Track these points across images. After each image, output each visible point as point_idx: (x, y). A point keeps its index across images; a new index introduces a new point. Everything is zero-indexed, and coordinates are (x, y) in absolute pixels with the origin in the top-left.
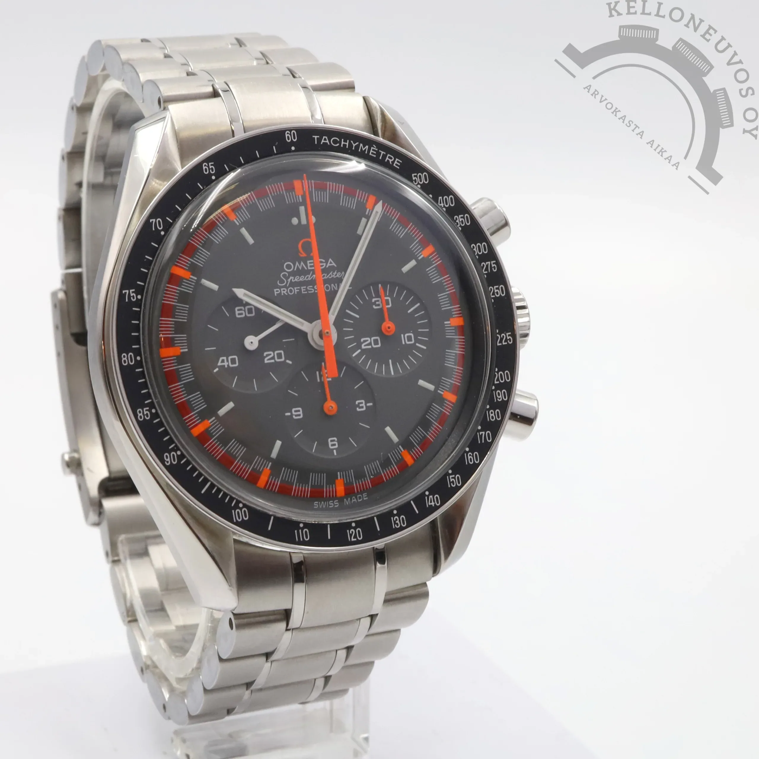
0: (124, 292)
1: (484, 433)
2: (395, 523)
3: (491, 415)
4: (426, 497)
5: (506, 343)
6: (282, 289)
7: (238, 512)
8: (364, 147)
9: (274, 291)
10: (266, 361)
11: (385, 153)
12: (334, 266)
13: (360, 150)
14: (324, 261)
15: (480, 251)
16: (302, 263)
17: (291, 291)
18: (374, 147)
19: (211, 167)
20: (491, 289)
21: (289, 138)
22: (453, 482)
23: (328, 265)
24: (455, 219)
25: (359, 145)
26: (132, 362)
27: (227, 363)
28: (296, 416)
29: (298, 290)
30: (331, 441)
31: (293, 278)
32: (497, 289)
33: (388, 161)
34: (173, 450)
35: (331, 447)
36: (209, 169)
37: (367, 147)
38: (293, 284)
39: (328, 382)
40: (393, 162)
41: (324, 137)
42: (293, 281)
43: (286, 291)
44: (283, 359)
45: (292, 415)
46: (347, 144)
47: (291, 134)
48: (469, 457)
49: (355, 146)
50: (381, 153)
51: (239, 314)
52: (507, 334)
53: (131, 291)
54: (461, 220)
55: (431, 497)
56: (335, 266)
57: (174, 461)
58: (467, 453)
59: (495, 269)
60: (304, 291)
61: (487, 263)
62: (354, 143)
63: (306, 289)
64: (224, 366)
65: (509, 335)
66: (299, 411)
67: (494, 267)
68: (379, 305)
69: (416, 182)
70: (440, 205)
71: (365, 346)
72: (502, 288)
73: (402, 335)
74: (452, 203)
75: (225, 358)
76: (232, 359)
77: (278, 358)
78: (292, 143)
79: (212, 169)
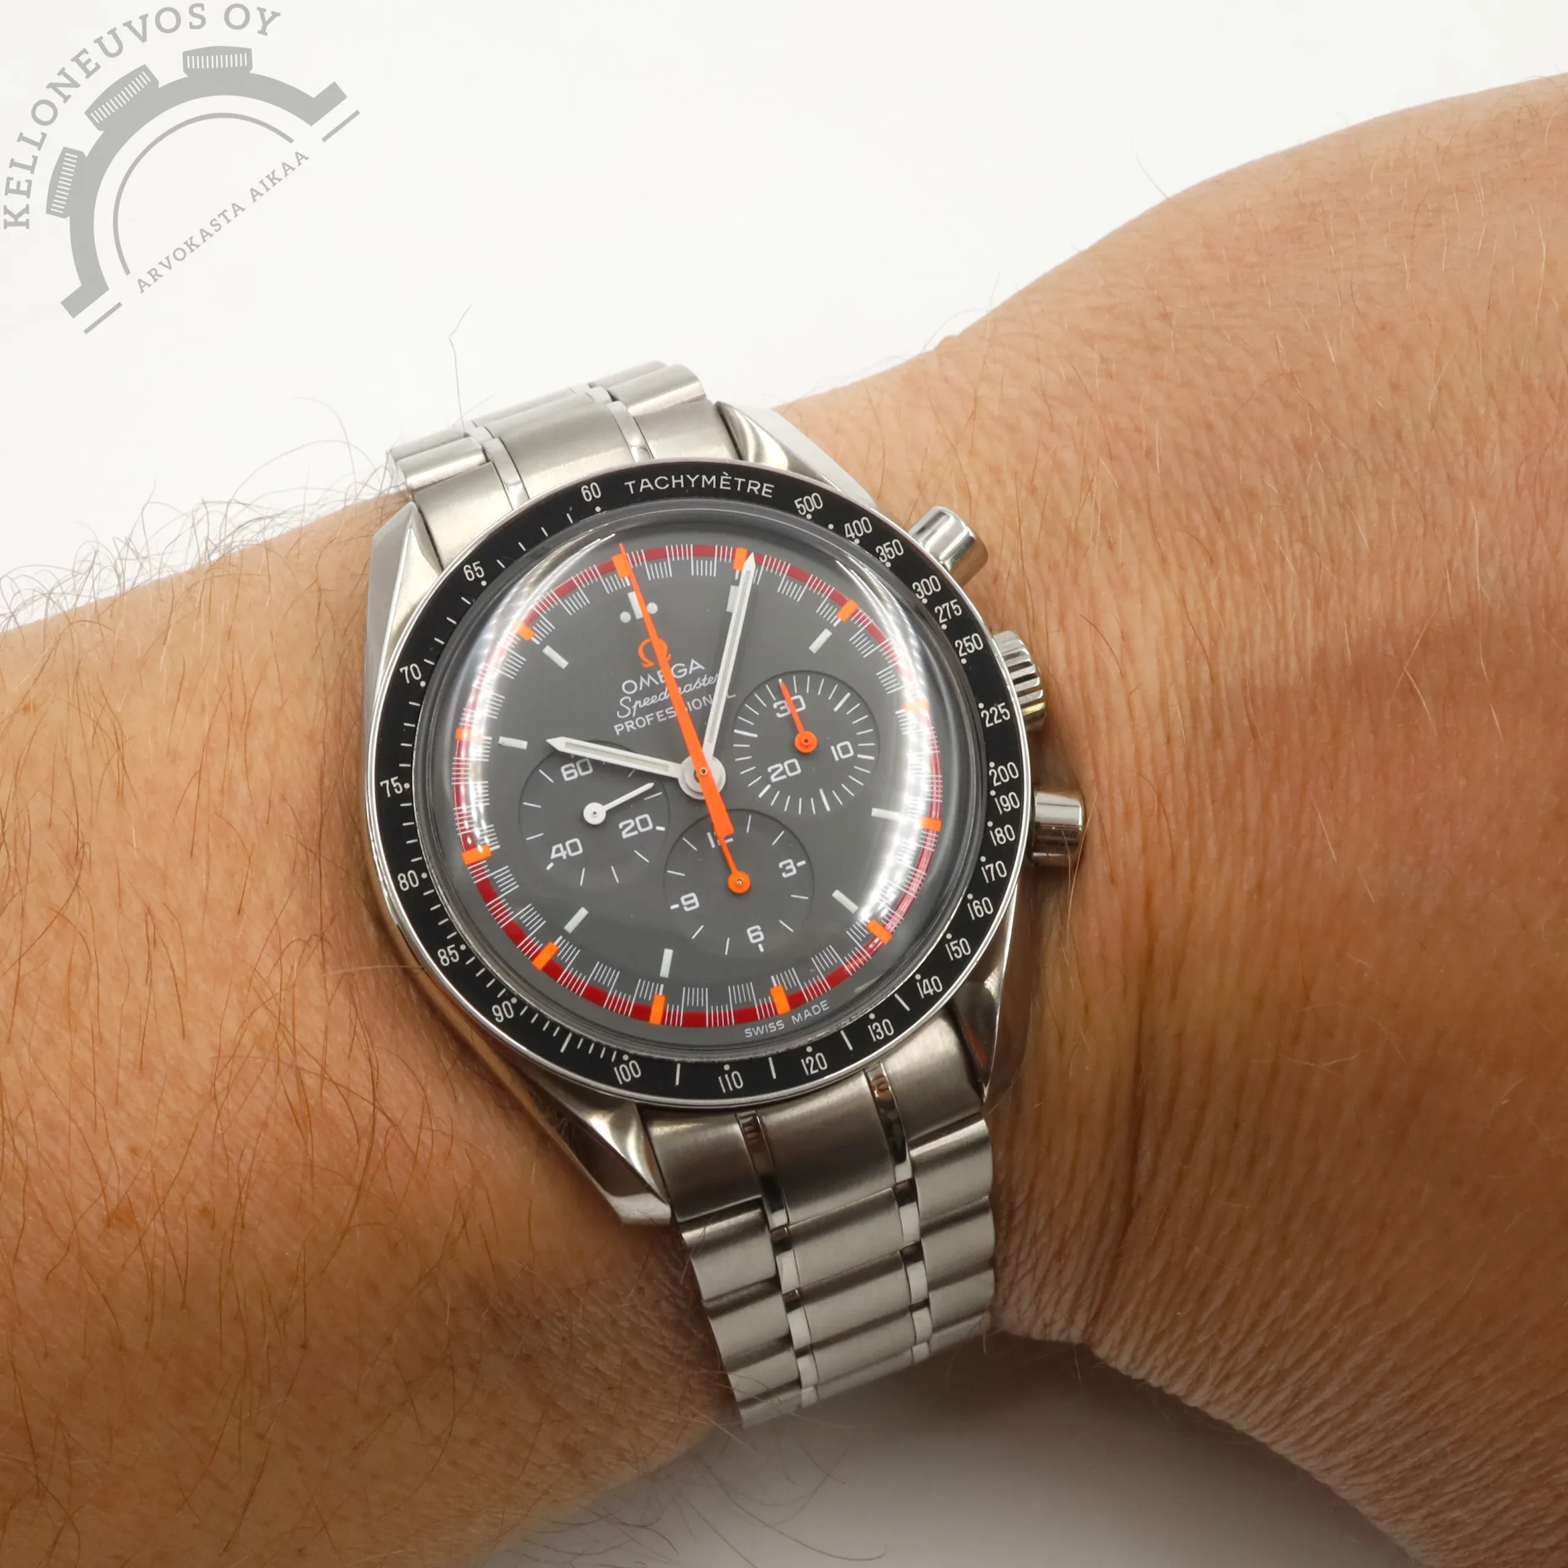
0: (382, 784)
1: (991, 866)
2: (875, 1033)
3: (998, 836)
4: (918, 984)
5: (1000, 721)
6: (626, 723)
7: (623, 1069)
8: (709, 480)
9: (614, 729)
10: (625, 835)
11: (744, 480)
13: (703, 486)
15: (928, 591)
16: (650, 677)
17: (641, 722)
18: (724, 475)
19: (476, 569)
20: (959, 644)
21: (589, 494)
22: (957, 951)
24: (877, 551)
25: (700, 479)
26: (415, 882)
27: (566, 853)
28: (689, 906)
29: (652, 719)
30: (752, 932)
32: (967, 641)
33: (752, 490)
34: (505, 998)
35: (753, 941)
36: (475, 573)
37: (714, 478)
38: (642, 712)
39: (728, 844)
40: (760, 490)
42: (640, 706)
43: (633, 724)
44: (651, 827)
45: (681, 906)
46: (682, 481)
47: (590, 489)
48: (976, 908)
49: (695, 482)
50: (738, 481)
51: (569, 775)
52: (999, 706)
53: (392, 780)
54: (887, 550)
55: (926, 981)
56: (703, 668)
57: (509, 1013)
58: (971, 902)
59: (958, 612)
60: (661, 718)
61: (943, 606)
62: (693, 477)
63: (664, 713)
64: (561, 857)
65: (1002, 708)
66: (692, 898)
67: (957, 610)
68: (785, 711)
69: (802, 511)
70: (848, 536)
71: (776, 777)
72: (975, 638)
73: (833, 748)
74: (868, 529)
75: (560, 846)
76: (571, 845)
77: (643, 827)
78: (595, 502)
79: (479, 571)
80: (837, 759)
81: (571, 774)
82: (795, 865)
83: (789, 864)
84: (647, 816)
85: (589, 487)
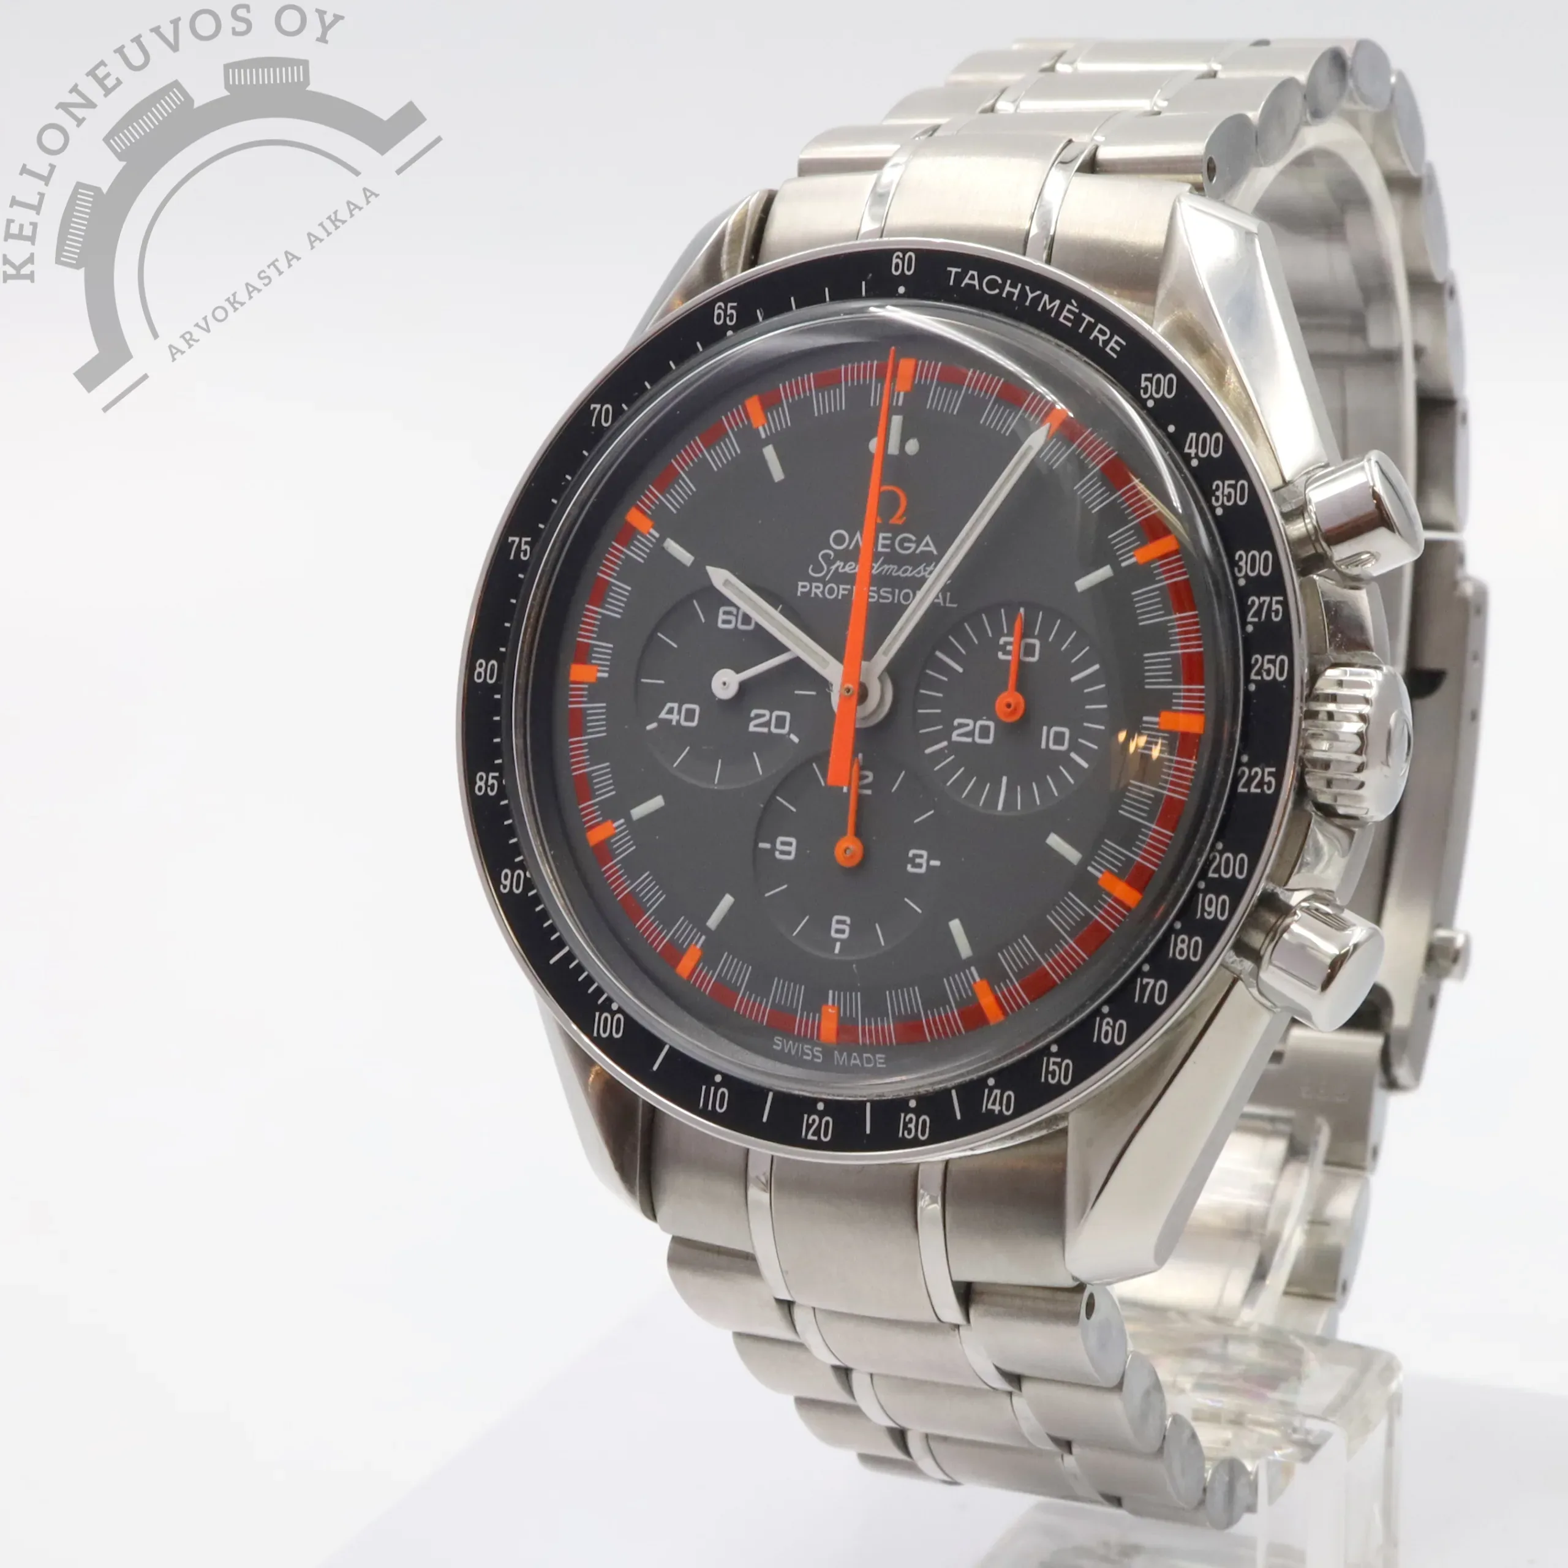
0: (510, 539)
1: (1152, 981)
2: (905, 1128)
3: (1179, 945)
4: (986, 1091)
5: (1259, 791)
7: (606, 1019)
8: (1050, 303)
10: (752, 728)
11: (1092, 320)
12: (931, 552)
13: (1040, 309)
14: (914, 538)
15: (1253, 569)
18: (1072, 305)
20: (1256, 661)
21: (899, 266)
22: (1053, 1073)
23: (921, 548)
24: (1214, 487)
25: (1040, 297)
28: (782, 853)
30: (838, 922)
31: (842, 564)
32: (1270, 661)
33: (1096, 338)
34: (520, 866)
35: (833, 935)
36: (726, 316)
37: (1057, 302)
40: (1106, 343)
41: (971, 272)
44: (785, 731)
46: (1016, 292)
47: (903, 261)
48: (1104, 1028)
49: (1033, 299)
50: (1084, 319)
52: (1267, 770)
53: (524, 540)
54: (1226, 491)
55: (997, 1092)
57: (518, 888)
58: (1103, 1017)
59: (1277, 615)
61: (1262, 599)
62: (1032, 293)
64: (671, 721)
65: (1269, 773)
66: (790, 844)
67: (1277, 612)
68: (1010, 653)
69: (1145, 393)
70: (1186, 450)
71: (959, 735)
72: (1282, 661)
73: (1045, 728)
74: (1216, 452)
75: (676, 705)
76: (688, 710)
77: (776, 727)
78: (902, 279)
79: (731, 316)
80: (1043, 746)
81: (728, 622)
82: (928, 862)
83: (921, 856)
84: (787, 715)
85: (904, 256)
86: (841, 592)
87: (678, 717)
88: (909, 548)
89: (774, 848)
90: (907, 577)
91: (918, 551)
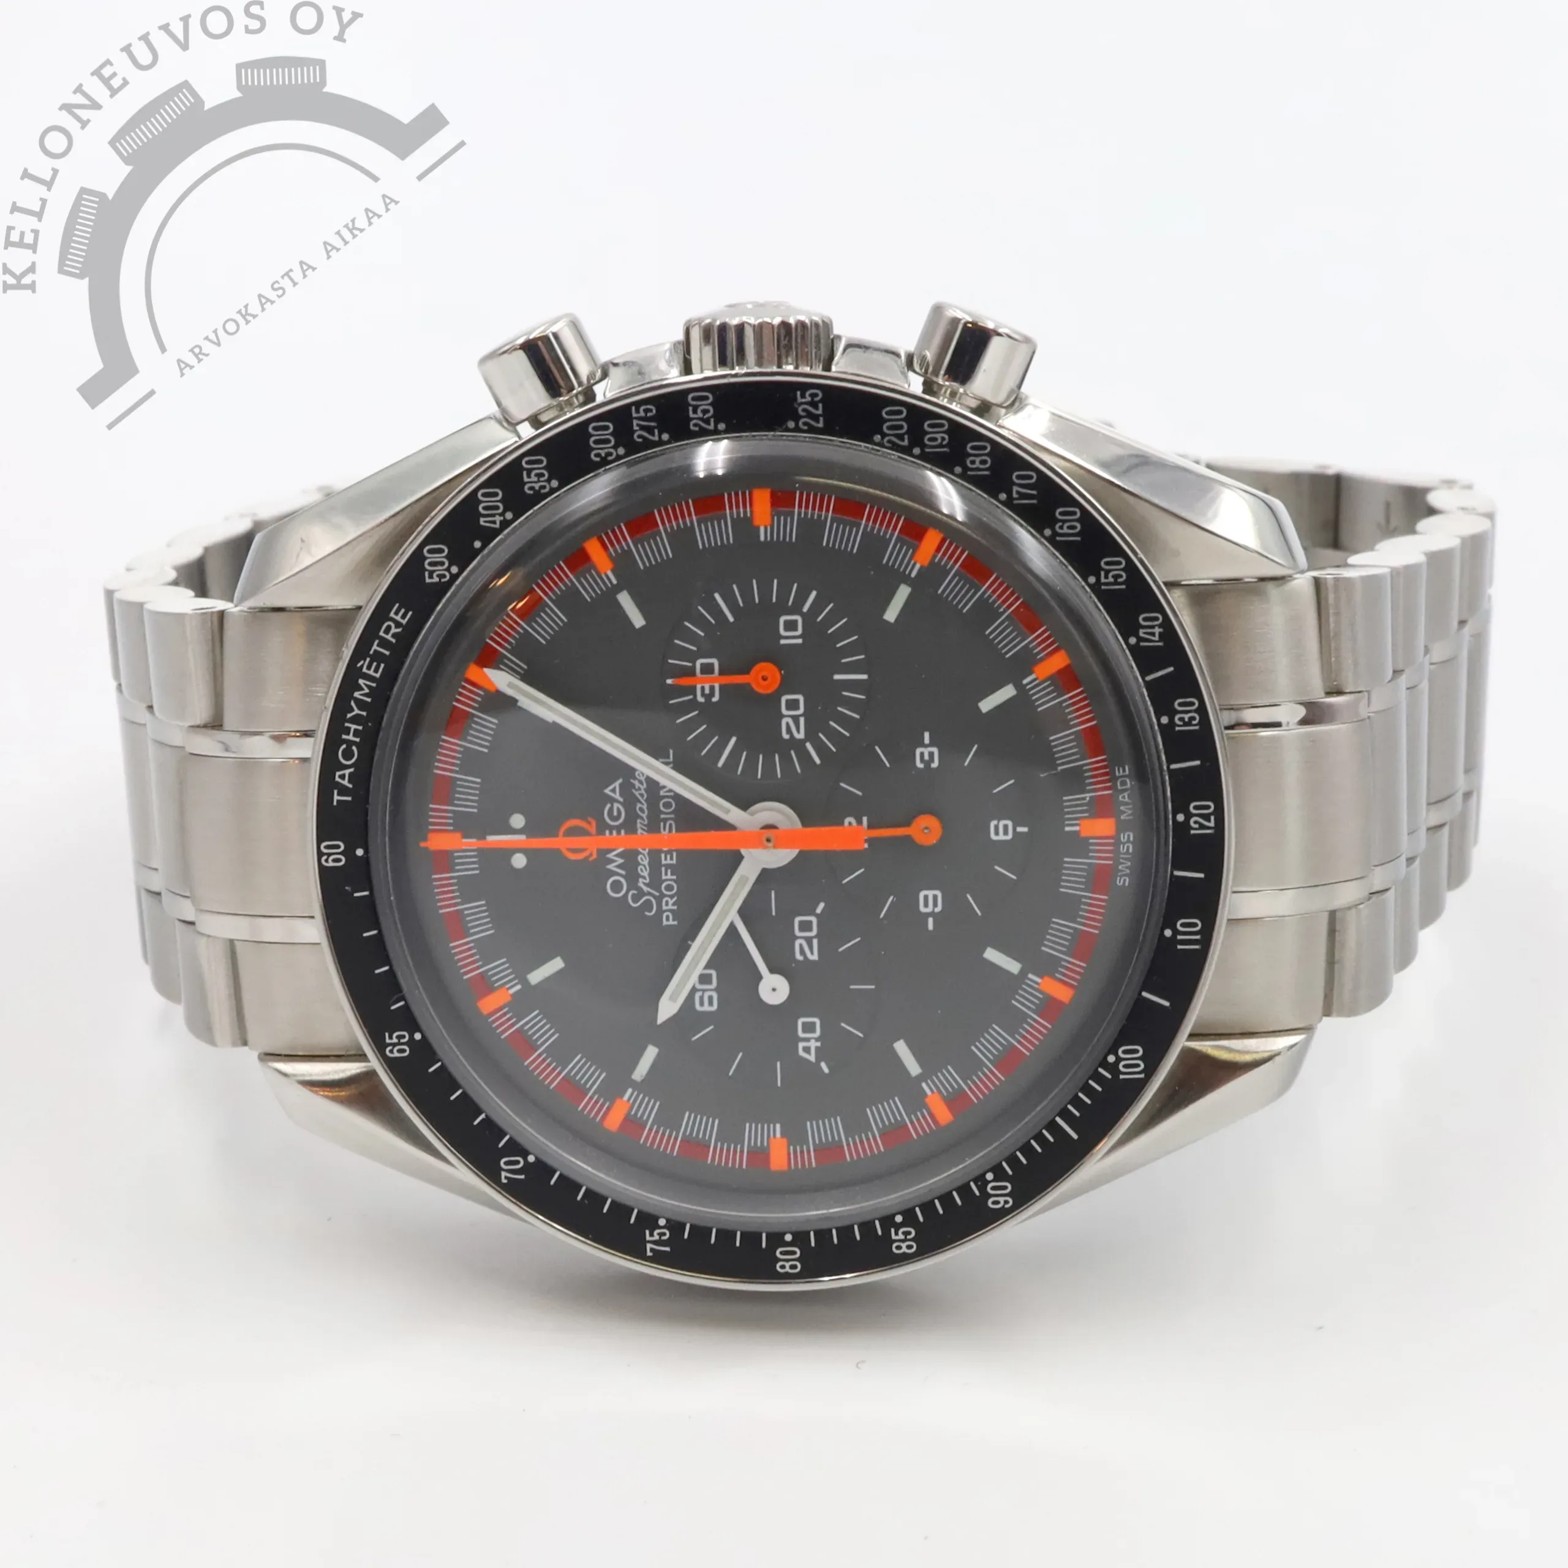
0: (649, 1253)
1: (1015, 489)
2: (1189, 724)
3: (977, 465)
4: (1142, 644)
5: (820, 405)
6: (664, 908)
7: (1125, 1066)
8: (363, 689)
9: (667, 926)
10: (814, 957)
11: (377, 642)
12: (621, 785)
13: (369, 700)
14: (608, 806)
15: (607, 440)
16: (611, 856)
18: (362, 666)
20: (695, 425)
21: (336, 858)
22: (1116, 577)
23: (617, 796)
24: (531, 492)
25: (357, 701)
26: (794, 1253)
28: (935, 905)
30: (996, 833)
31: (641, 880)
32: (695, 412)
33: (394, 636)
34: (982, 1188)
35: (1010, 837)
36: (400, 1044)
37: (361, 682)
38: (655, 881)
40: (398, 624)
41: (337, 779)
43: (669, 899)
44: (813, 919)
46: (353, 727)
47: (330, 855)
48: (1065, 530)
49: (359, 709)
50: (375, 651)
51: (711, 1003)
52: (800, 400)
53: (648, 1238)
54: (534, 479)
55: (1141, 633)
56: (620, 781)
57: (1005, 1188)
58: (1055, 534)
59: (651, 410)
60: (671, 859)
61: (636, 428)
62: (352, 710)
64: (817, 1048)
65: (803, 398)
66: (926, 897)
67: (647, 411)
68: (712, 688)
69: (444, 576)
70: (498, 526)
71: (799, 731)
72: (695, 400)
73: (783, 642)
74: (497, 495)
75: (801, 1045)
76: (804, 1031)
77: (811, 930)
78: (349, 853)
79: (399, 1037)
80: (800, 642)
81: (711, 998)
82: (926, 746)
83: (922, 754)
84: (797, 920)
85: (326, 854)
86: (669, 876)
87: (813, 1041)
88: (619, 811)
89: (932, 914)
90: (648, 808)
91: (621, 800)
